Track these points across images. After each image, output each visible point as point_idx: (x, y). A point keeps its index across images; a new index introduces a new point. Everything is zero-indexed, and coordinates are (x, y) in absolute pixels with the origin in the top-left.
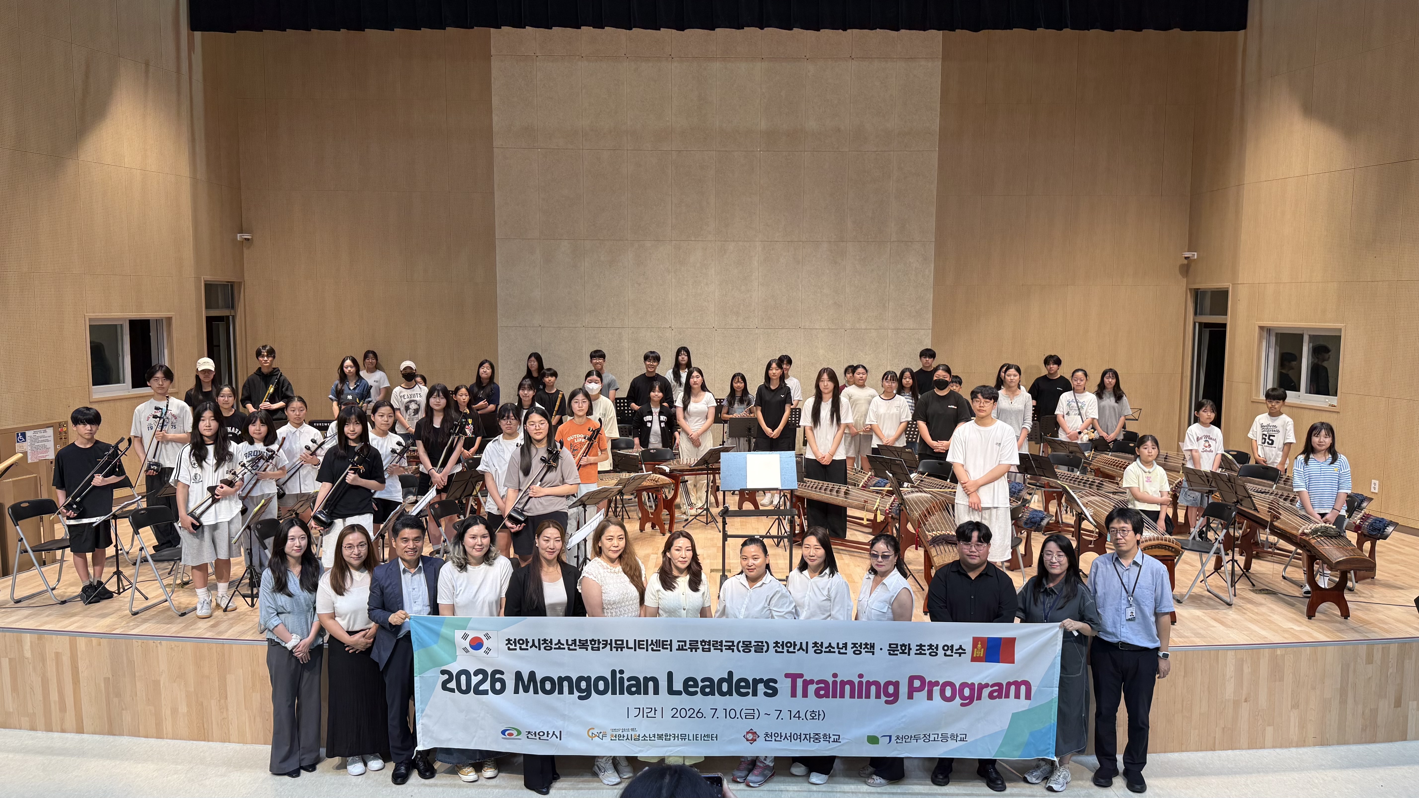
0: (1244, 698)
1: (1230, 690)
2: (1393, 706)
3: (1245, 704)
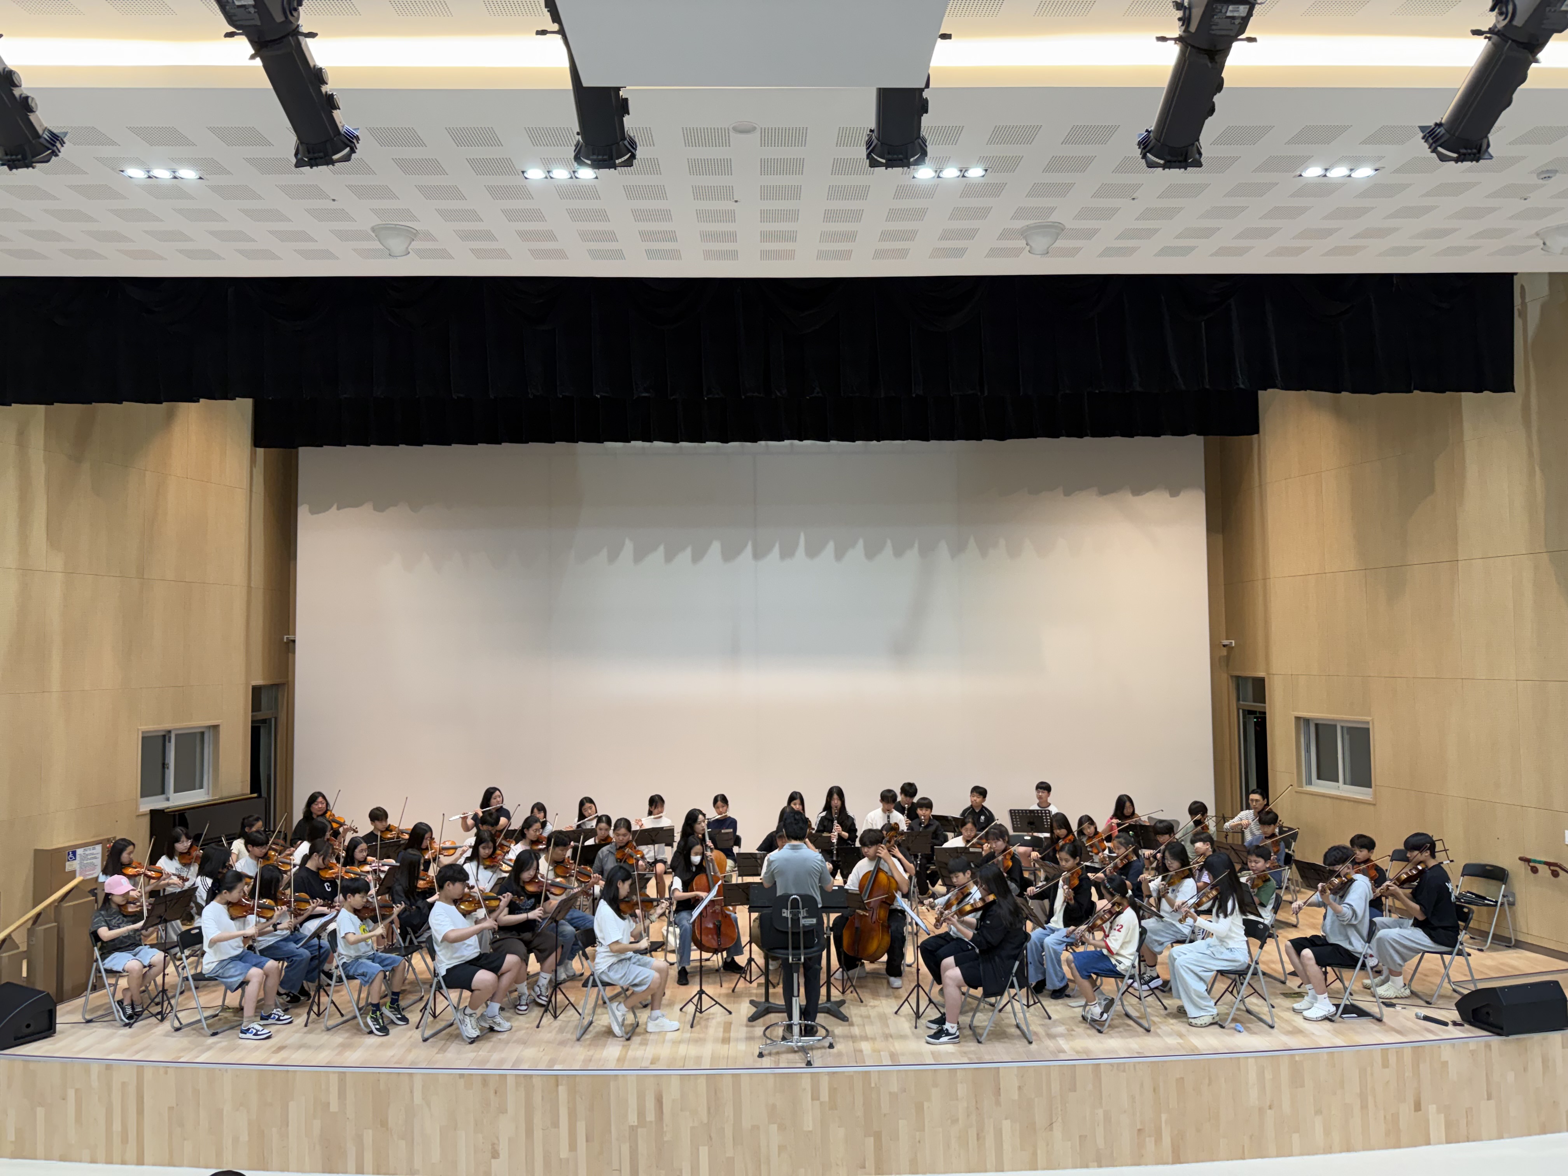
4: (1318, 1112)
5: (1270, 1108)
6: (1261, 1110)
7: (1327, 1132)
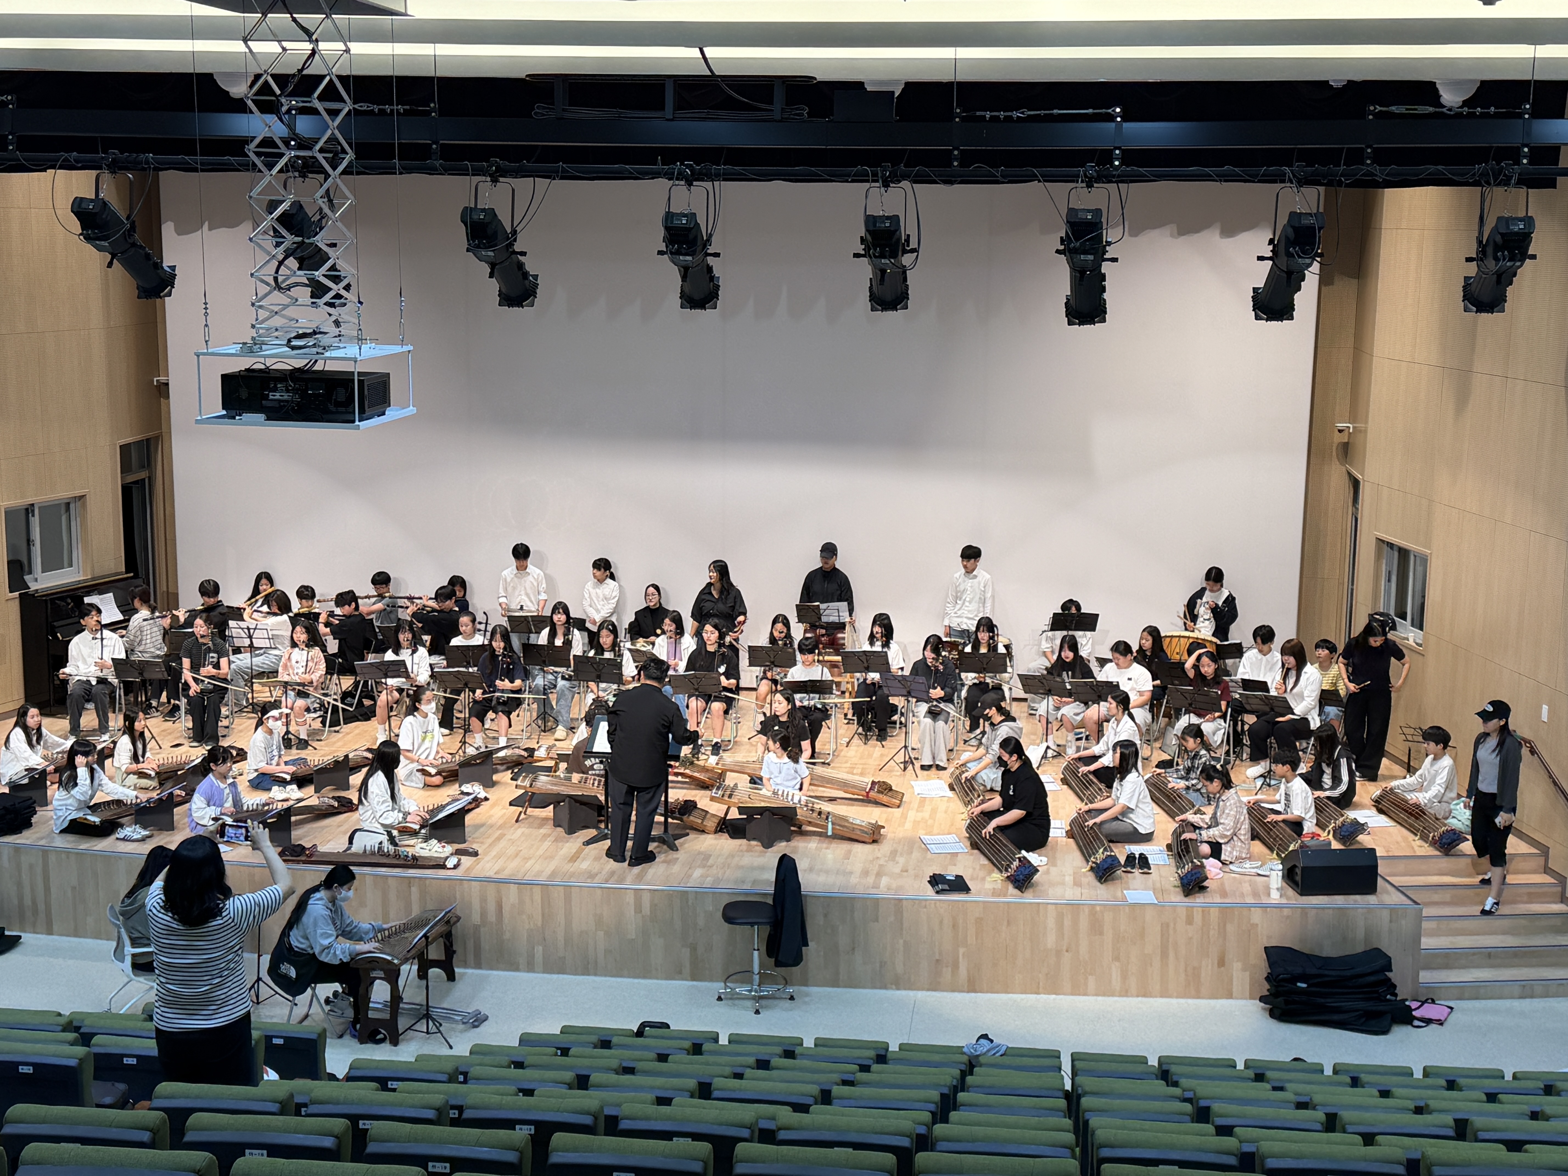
0: (1065, 948)
1: (1051, 940)
2: (1216, 965)
3: (1066, 954)
4: (1117, 958)
5: (1067, 951)
6: (1058, 953)
7: (1124, 977)
